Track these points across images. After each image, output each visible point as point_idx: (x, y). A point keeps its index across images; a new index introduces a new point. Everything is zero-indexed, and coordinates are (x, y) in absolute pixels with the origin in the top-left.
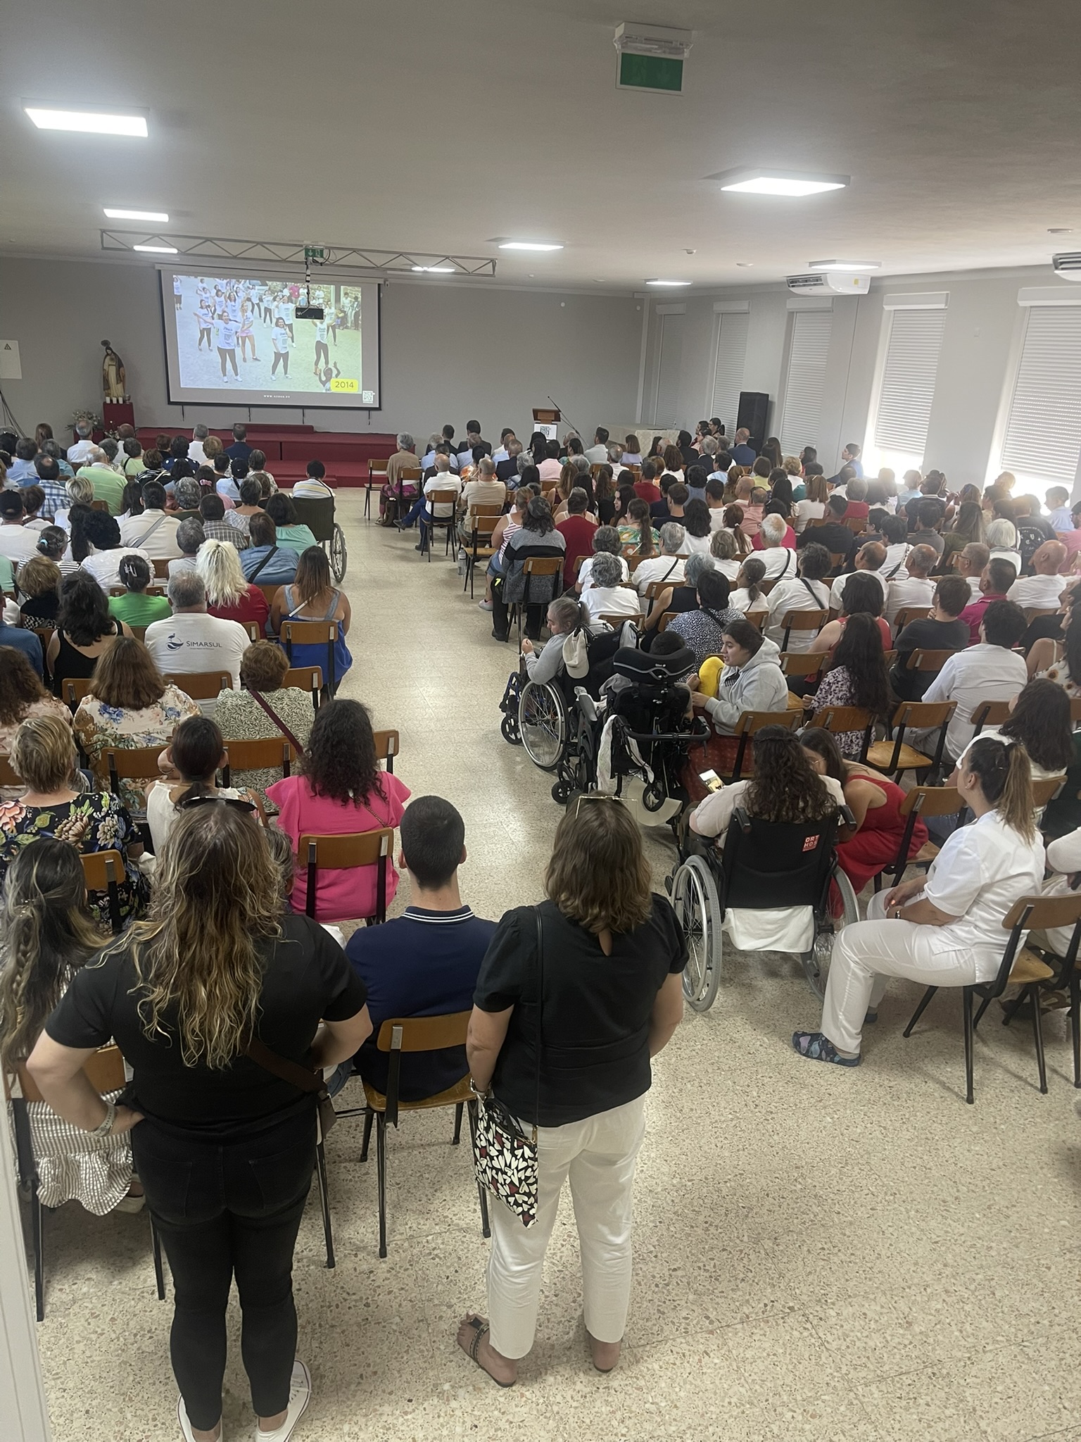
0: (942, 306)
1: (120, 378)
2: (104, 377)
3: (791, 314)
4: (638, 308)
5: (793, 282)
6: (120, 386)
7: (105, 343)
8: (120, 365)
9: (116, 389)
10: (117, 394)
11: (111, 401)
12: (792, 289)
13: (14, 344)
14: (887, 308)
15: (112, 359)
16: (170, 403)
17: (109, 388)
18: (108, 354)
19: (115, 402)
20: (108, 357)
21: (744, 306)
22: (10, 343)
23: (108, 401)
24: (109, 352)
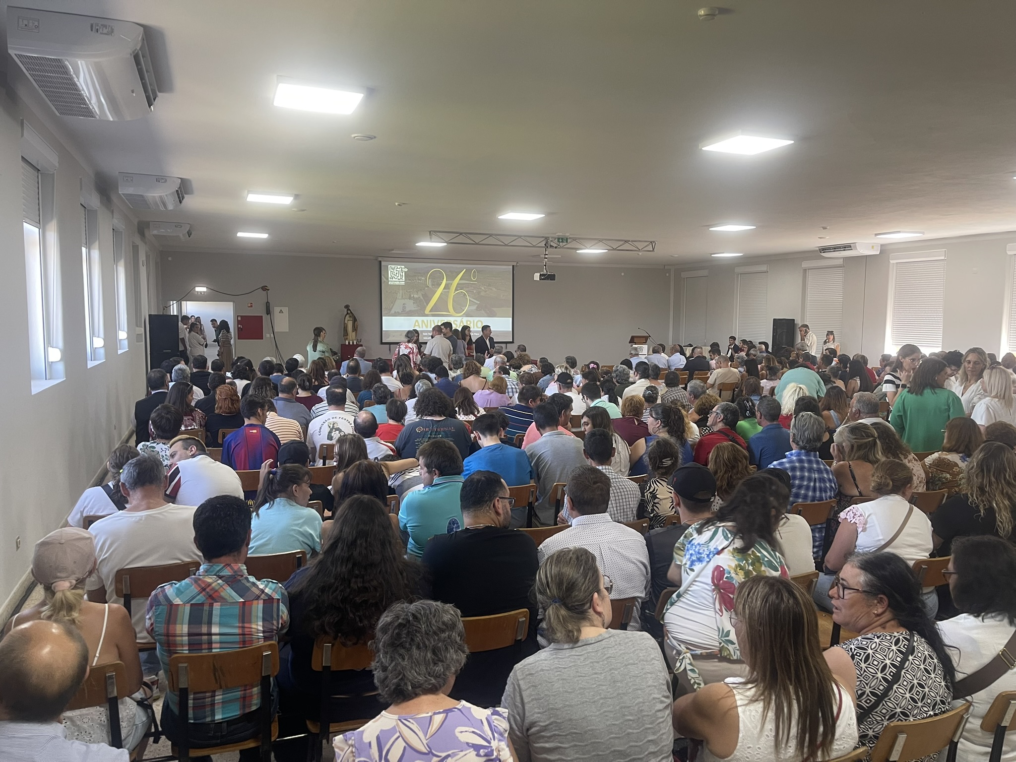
0: (943, 258)
1: (355, 329)
2: (344, 327)
3: (805, 270)
4: (667, 275)
5: (824, 249)
6: (354, 333)
7: (347, 307)
8: (355, 320)
9: (352, 335)
10: (352, 339)
11: (349, 343)
12: (823, 254)
13: (285, 310)
14: (891, 262)
15: (350, 317)
16: (382, 343)
17: (347, 335)
18: (348, 313)
19: (351, 343)
20: (348, 316)
21: (764, 268)
22: (283, 309)
23: (347, 343)
24: (349, 312)
